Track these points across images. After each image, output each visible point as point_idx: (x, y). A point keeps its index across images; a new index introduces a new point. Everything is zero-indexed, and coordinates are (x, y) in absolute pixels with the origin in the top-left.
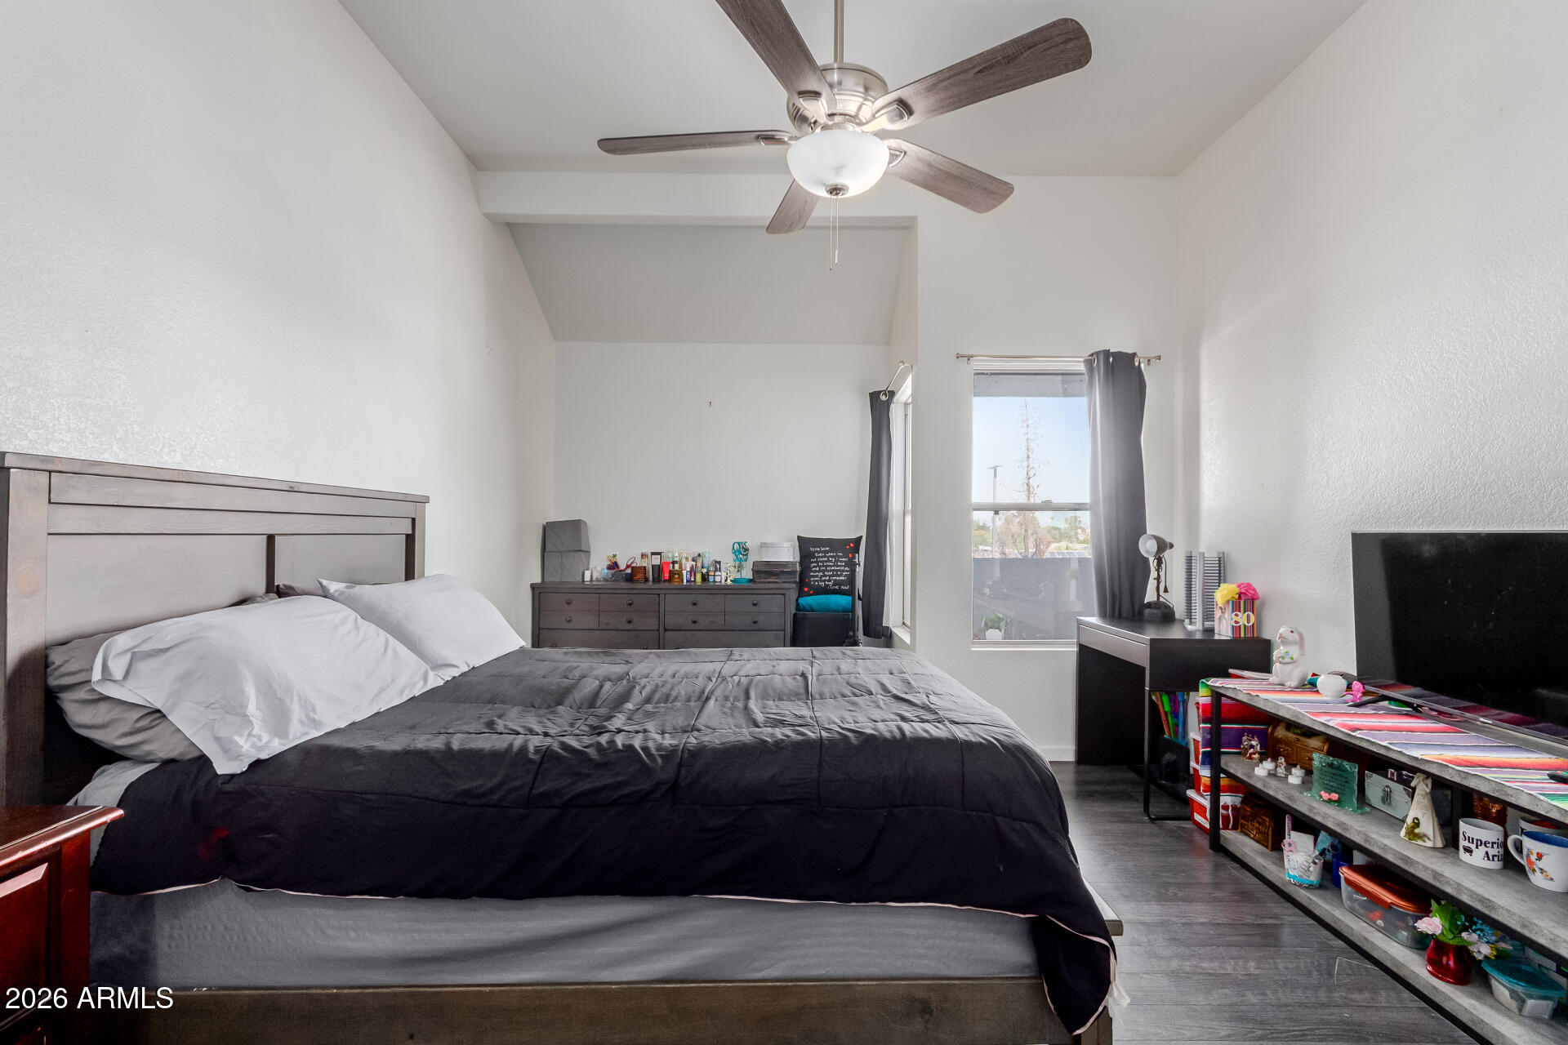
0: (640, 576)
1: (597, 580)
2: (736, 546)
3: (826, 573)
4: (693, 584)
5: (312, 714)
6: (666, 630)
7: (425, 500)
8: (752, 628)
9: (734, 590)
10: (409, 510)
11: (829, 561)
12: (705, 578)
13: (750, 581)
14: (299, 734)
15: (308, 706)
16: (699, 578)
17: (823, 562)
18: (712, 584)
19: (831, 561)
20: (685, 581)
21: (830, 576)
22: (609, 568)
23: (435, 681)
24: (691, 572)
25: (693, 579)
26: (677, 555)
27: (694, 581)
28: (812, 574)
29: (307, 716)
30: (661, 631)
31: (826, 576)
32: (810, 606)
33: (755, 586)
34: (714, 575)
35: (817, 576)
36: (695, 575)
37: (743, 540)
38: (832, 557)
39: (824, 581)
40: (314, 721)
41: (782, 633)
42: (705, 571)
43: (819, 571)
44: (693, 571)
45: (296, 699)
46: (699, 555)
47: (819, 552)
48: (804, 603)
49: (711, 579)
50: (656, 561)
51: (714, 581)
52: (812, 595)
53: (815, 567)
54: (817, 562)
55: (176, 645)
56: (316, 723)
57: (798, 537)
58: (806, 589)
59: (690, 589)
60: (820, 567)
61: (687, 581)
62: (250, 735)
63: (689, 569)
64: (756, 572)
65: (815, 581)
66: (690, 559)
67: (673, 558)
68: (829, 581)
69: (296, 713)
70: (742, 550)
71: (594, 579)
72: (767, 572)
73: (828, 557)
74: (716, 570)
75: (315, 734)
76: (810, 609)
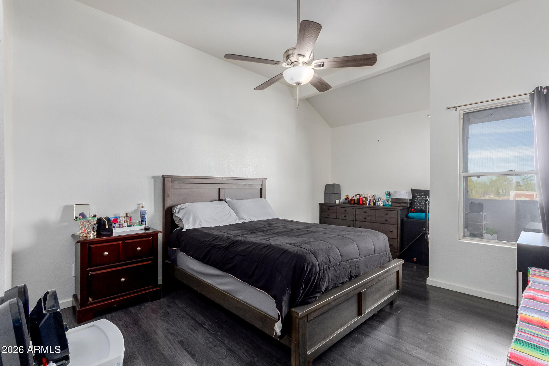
0: (352, 202)
1: (341, 203)
2: (387, 192)
3: (421, 204)
4: (370, 206)
5: (201, 223)
6: (356, 221)
7: (266, 180)
8: (385, 223)
9: (384, 208)
10: (261, 182)
11: (422, 199)
12: (374, 204)
13: (391, 205)
14: (197, 226)
15: (200, 221)
16: (372, 204)
17: (420, 199)
18: (376, 206)
19: (423, 199)
20: (367, 204)
21: (423, 205)
22: (346, 199)
23: (238, 221)
24: (369, 201)
25: (370, 204)
26: (366, 195)
27: (371, 205)
28: (415, 204)
29: (200, 223)
30: (355, 221)
31: (421, 205)
32: (413, 216)
33: (392, 207)
34: (377, 203)
35: (417, 205)
36: (371, 202)
37: (389, 190)
38: (424, 197)
39: (420, 207)
40: (201, 224)
41: (397, 226)
42: (374, 201)
43: (418, 203)
44: (370, 201)
45: (198, 219)
46: (374, 196)
47: (419, 195)
48: (410, 215)
49: (376, 204)
50: (358, 197)
51: (377, 205)
52: (415, 212)
53: (416, 201)
54: (418, 199)
55: (185, 208)
56: (201, 225)
57: (412, 189)
58: (413, 210)
59: (370, 208)
60: (419, 201)
61: (368, 205)
62: (189, 225)
63: (369, 200)
64: (392, 202)
65: (416, 207)
66: (370, 197)
67: (365, 196)
68: (422, 207)
69: (198, 222)
70: (389, 194)
71: (340, 202)
72: (397, 202)
73: (422, 197)
74: (378, 201)
75: (200, 227)
76: (413, 218)
